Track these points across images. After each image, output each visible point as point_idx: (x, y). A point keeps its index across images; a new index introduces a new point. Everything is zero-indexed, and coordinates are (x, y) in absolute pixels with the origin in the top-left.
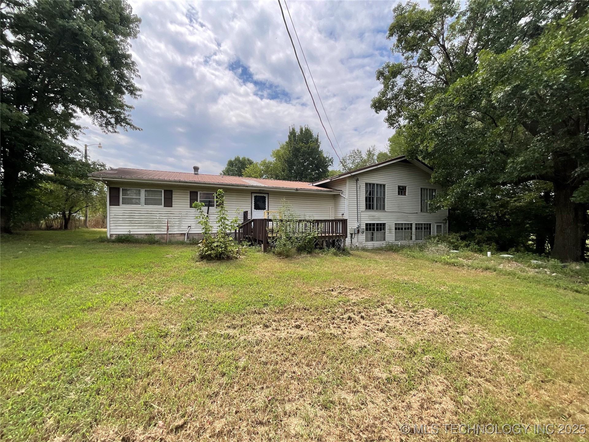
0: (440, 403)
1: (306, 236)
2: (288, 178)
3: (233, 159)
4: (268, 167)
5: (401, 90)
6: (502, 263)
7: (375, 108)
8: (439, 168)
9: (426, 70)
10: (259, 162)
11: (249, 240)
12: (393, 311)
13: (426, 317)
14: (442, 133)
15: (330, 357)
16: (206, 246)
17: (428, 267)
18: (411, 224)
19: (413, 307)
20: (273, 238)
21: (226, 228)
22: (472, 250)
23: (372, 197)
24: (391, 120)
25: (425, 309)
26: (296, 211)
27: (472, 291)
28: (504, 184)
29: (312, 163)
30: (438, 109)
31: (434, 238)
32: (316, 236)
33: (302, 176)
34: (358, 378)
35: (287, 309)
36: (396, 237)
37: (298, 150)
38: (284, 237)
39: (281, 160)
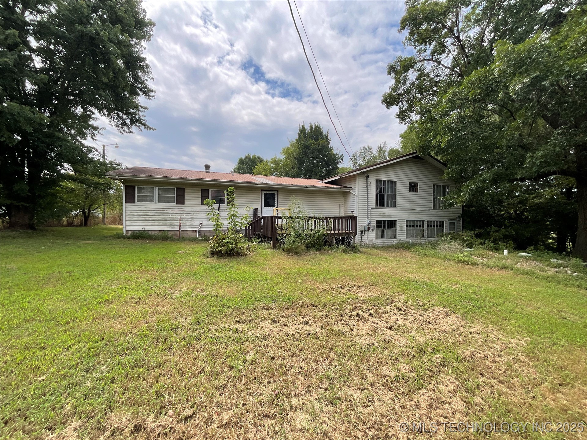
0: (450, 404)
1: (315, 233)
2: (298, 175)
3: (243, 157)
4: (278, 165)
5: (413, 84)
6: (519, 262)
7: (386, 103)
8: (452, 164)
9: (439, 63)
10: (269, 160)
11: (259, 237)
12: (402, 309)
13: (437, 315)
14: (456, 128)
15: (337, 354)
16: (217, 243)
17: (440, 265)
18: (423, 222)
19: (424, 305)
20: (283, 235)
21: (236, 225)
22: (487, 248)
23: (383, 194)
24: (403, 116)
25: (436, 308)
26: (306, 208)
27: (487, 291)
28: (522, 180)
29: (322, 160)
30: (452, 103)
31: (447, 235)
32: (325, 232)
33: (311, 173)
34: (366, 375)
35: (295, 305)
36: (407, 234)
37: (308, 147)
38: (293, 234)
39: (291, 157)
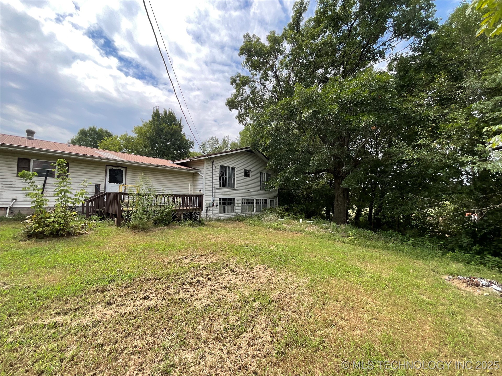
0: (262, 338)
1: (164, 210)
2: (151, 155)
3: (87, 129)
4: (128, 142)
5: (248, 96)
6: (307, 227)
7: (229, 106)
8: (272, 159)
9: (265, 86)
10: (119, 136)
11: (101, 214)
12: (235, 270)
13: (258, 271)
14: (275, 134)
15: (176, 321)
17: (264, 232)
18: (253, 199)
19: (250, 265)
20: (128, 211)
21: (68, 202)
22: (291, 219)
23: (225, 177)
24: (241, 118)
25: (258, 266)
26: (155, 186)
27: (290, 248)
28: (309, 173)
29: (174, 143)
30: (272, 116)
31: (269, 210)
32: (173, 209)
33: (164, 153)
34: (201, 335)
35: (137, 282)
36: (242, 209)
37: (162, 130)
38: (140, 210)
39: (144, 137)
